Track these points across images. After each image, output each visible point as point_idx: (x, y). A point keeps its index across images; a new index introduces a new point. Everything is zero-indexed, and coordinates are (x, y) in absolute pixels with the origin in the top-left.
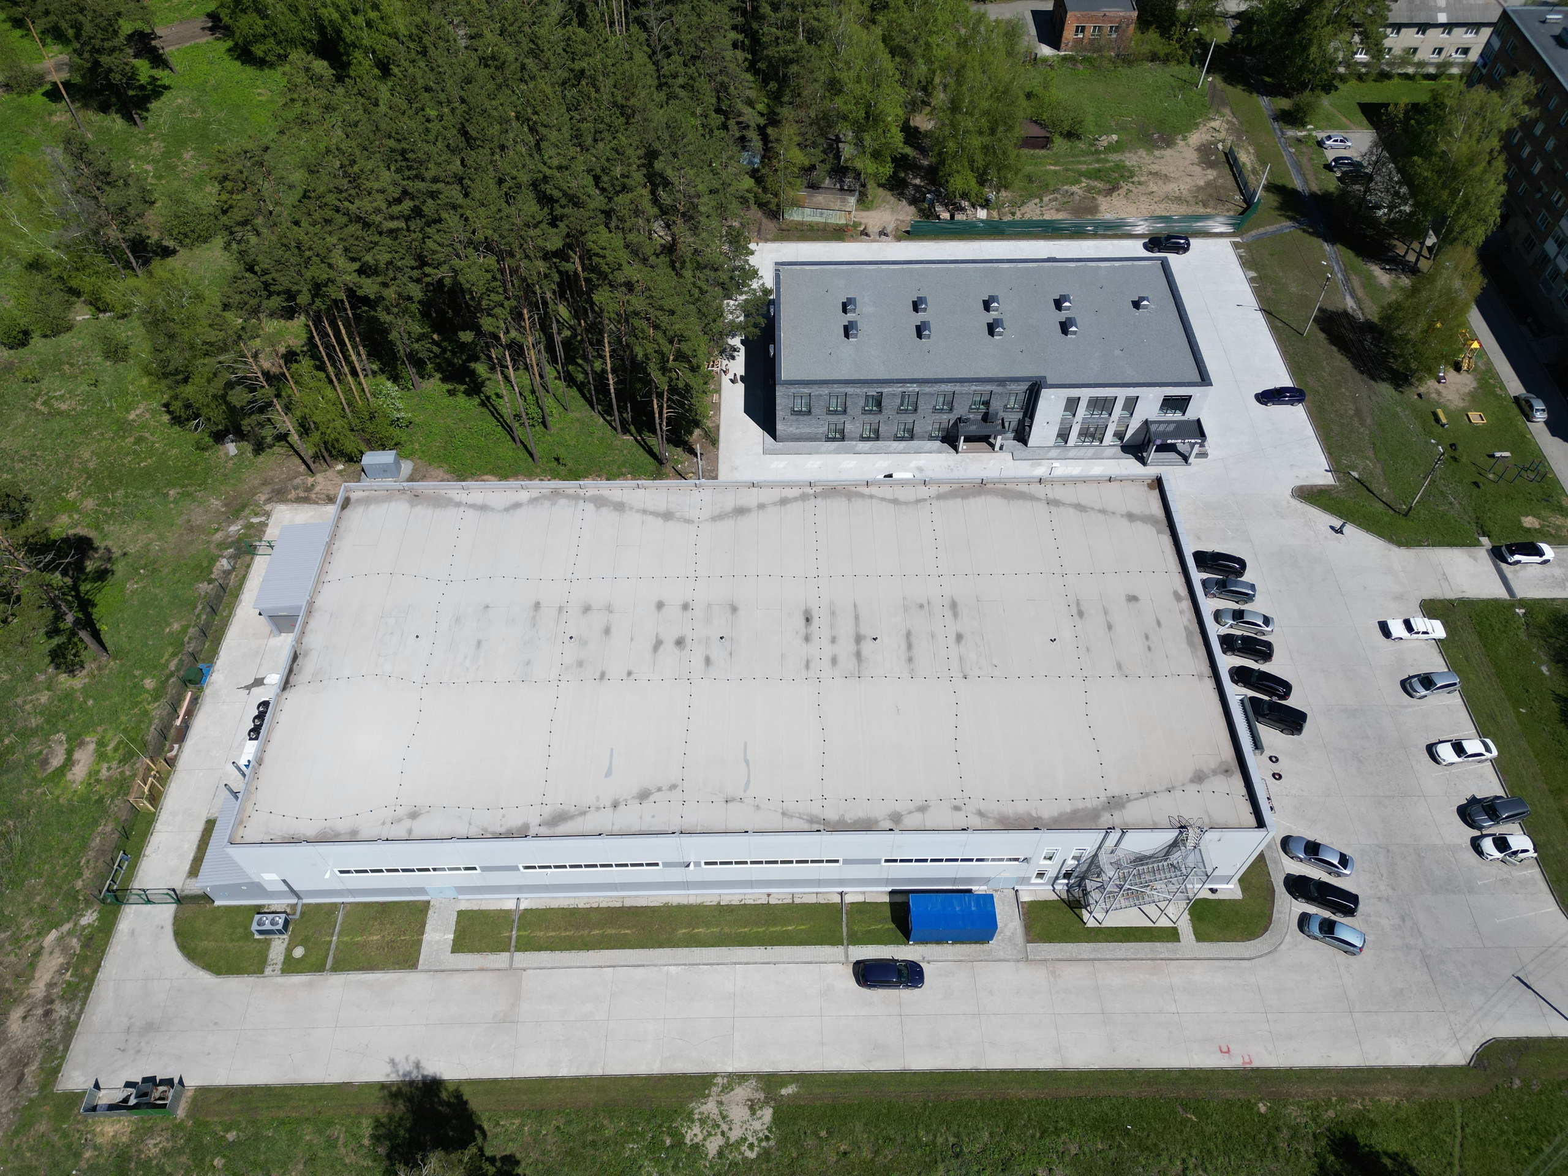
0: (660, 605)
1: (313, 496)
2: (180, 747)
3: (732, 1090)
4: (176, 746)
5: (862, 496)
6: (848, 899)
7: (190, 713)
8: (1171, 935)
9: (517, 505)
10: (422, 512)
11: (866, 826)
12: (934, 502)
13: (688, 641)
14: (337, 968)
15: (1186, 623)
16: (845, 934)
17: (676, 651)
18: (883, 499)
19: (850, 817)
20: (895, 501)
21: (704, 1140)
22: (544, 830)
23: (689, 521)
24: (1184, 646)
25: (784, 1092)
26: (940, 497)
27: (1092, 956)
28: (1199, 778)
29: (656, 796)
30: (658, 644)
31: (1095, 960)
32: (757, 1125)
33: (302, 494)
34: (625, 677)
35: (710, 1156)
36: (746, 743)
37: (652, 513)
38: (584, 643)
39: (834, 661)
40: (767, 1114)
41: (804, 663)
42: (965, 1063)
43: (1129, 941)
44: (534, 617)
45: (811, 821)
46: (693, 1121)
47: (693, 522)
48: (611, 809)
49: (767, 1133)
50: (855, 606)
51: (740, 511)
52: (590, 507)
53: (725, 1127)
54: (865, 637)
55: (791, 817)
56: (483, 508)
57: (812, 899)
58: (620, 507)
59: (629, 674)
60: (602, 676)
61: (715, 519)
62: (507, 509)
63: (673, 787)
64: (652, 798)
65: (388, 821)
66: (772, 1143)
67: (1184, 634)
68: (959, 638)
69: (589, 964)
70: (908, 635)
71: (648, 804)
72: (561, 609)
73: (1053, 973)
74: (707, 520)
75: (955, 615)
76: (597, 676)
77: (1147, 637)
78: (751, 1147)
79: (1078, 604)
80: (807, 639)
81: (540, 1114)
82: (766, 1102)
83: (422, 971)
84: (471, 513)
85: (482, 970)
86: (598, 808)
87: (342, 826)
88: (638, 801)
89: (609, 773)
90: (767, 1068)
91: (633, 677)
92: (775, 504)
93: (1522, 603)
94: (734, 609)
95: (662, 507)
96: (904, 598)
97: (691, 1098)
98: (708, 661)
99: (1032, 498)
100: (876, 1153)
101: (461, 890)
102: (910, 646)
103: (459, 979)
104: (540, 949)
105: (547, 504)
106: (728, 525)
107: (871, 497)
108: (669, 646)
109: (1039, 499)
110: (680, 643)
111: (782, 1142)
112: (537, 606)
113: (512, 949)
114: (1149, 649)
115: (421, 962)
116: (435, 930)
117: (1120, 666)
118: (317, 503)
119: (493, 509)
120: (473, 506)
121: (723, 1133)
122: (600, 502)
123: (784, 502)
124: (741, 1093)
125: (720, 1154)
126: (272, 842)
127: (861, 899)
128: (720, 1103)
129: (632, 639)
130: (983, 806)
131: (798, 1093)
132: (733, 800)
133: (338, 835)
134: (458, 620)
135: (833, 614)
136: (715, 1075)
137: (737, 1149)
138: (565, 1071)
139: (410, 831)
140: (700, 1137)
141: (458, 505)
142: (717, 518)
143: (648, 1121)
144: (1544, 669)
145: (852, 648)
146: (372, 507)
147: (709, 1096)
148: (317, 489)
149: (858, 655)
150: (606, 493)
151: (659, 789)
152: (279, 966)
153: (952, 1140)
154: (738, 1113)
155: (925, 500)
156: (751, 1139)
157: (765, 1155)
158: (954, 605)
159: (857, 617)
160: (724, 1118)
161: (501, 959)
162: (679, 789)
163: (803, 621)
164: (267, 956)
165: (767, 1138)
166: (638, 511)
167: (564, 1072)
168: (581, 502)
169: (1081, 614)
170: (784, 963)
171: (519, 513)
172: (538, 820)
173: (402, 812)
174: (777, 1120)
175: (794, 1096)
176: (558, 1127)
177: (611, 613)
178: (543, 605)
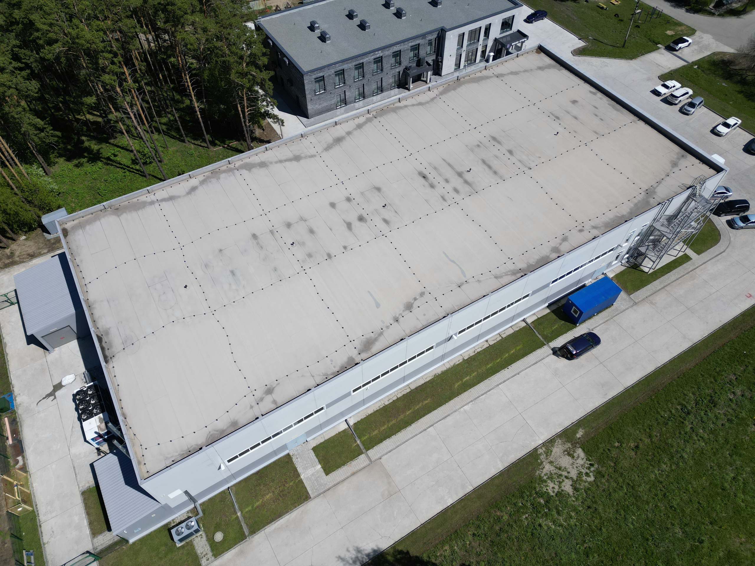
1: (17, 259)
2: (23, 457)
3: (551, 451)
4: (20, 458)
5: (401, 108)
6: (529, 321)
7: (16, 432)
8: (686, 258)
9: (194, 189)
10: (129, 216)
11: (544, 262)
13: (365, 215)
14: (254, 531)
15: (607, 102)
16: (542, 339)
17: (363, 224)
18: (413, 105)
19: (532, 261)
20: (420, 104)
21: (560, 487)
22: (364, 356)
23: (312, 156)
24: (615, 112)
25: (578, 436)
26: (442, 93)
27: (662, 286)
28: (675, 164)
29: (416, 304)
30: (349, 225)
31: (664, 287)
32: (580, 462)
33: (7, 261)
34: (344, 251)
35: (571, 494)
36: (444, 253)
37: (286, 160)
38: (303, 244)
39: (456, 191)
40: (580, 452)
41: (441, 199)
42: (650, 368)
43: (671, 271)
44: (258, 243)
45: (514, 273)
46: (546, 482)
47: (315, 156)
48: (396, 323)
49: (589, 462)
50: (444, 160)
51: (338, 140)
52: (244, 172)
53: (564, 473)
54: (462, 172)
55: (501, 277)
56: (171, 198)
57: (511, 331)
58: (263, 165)
59: (345, 248)
60: (329, 256)
62: (189, 193)
63: (422, 294)
64: (415, 306)
65: (254, 404)
66: (596, 466)
67: (610, 107)
68: (511, 152)
69: (417, 432)
70: (484, 162)
71: (415, 310)
72: (272, 232)
73: (652, 303)
74: (323, 152)
75: (499, 143)
76: (326, 257)
77: (596, 115)
78: (587, 474)
79: (552, 114)
80: (432, 186)
81: (456, 534)
82: (574, 447)
83: (315, 497)
84: (164, 205)
85: (353, 474)
86: (388, 327)
87: (222, 424)
88: (407, 312)
89: (378, 305)
90: (559, 429)
91: (349, 248)
92: (355, 129)
93: (694, 63)
94: (378, 189)
95: (290, 155)
96: (467, 146)
97: (534, 470)
98: (386, 221)
99: (487, 78)
100: (650, 437)
101: (309, 433)
102: (490, 167)
103: (343, 489)
104: (381, 441)
105: (214, 180)
106: (337, 150)
107: (406, 106)
108: (356, 224)
109: (491, 77)
110: (361, 219)
111: (600, 461)
112: (255, 236)
113: (364, 451)
114: (602, 120)
115: (310, 492)
116: (306, 468)
117: (596, 133)
118: (23, 262)
119: (179, 197)
120: (164, 200)
121: (566, 477)
122: (249, 167)
123: (359, 126)
124: (557, 450)
125: (576, 489)
126: (175, 462)
127: (535, 318)
128: (551, 462)
129: (331, 229)
130: (592, 223)
131: (586, 432)
132: (462, 284)
133: (223, 431)
134: (206, 266)
135: (435, 168)
136: (536, 449)
137: (582, 480)
139: (275, 402)
140: (557, 487)
141: (152, 203)
142: (328, 148)
143: (522, 497)
144: (724, 84)
145: (460, 180)
146: (88, 227)
147: (542, 462)
148: (17, 253)
149: (466, 182)
150: (247, 160)
151: (415, 299)
152: (210, 554)
153: (679, 407)
154: (565, 461)
155: (435, 98)
156: (584, 471)
157: (599, 474)
158: (494, 139)
159: (449, 165)
160: (560, 469)
161: (361, 461)
162: (427, 294)
163: (423, 179)
164: (196, 553)
165: (591, 465)
166: (276, 163)
167: (450, 501)
168: (236, 171)
169: (558, 118)
170: (523, 370)
171: (200, 191)
172: (356, 352)
173: (259, 394)
174: (588, 452)
175: (586, 435)
176: (474, 535)
177: (305, 221)
178: (258, 234)
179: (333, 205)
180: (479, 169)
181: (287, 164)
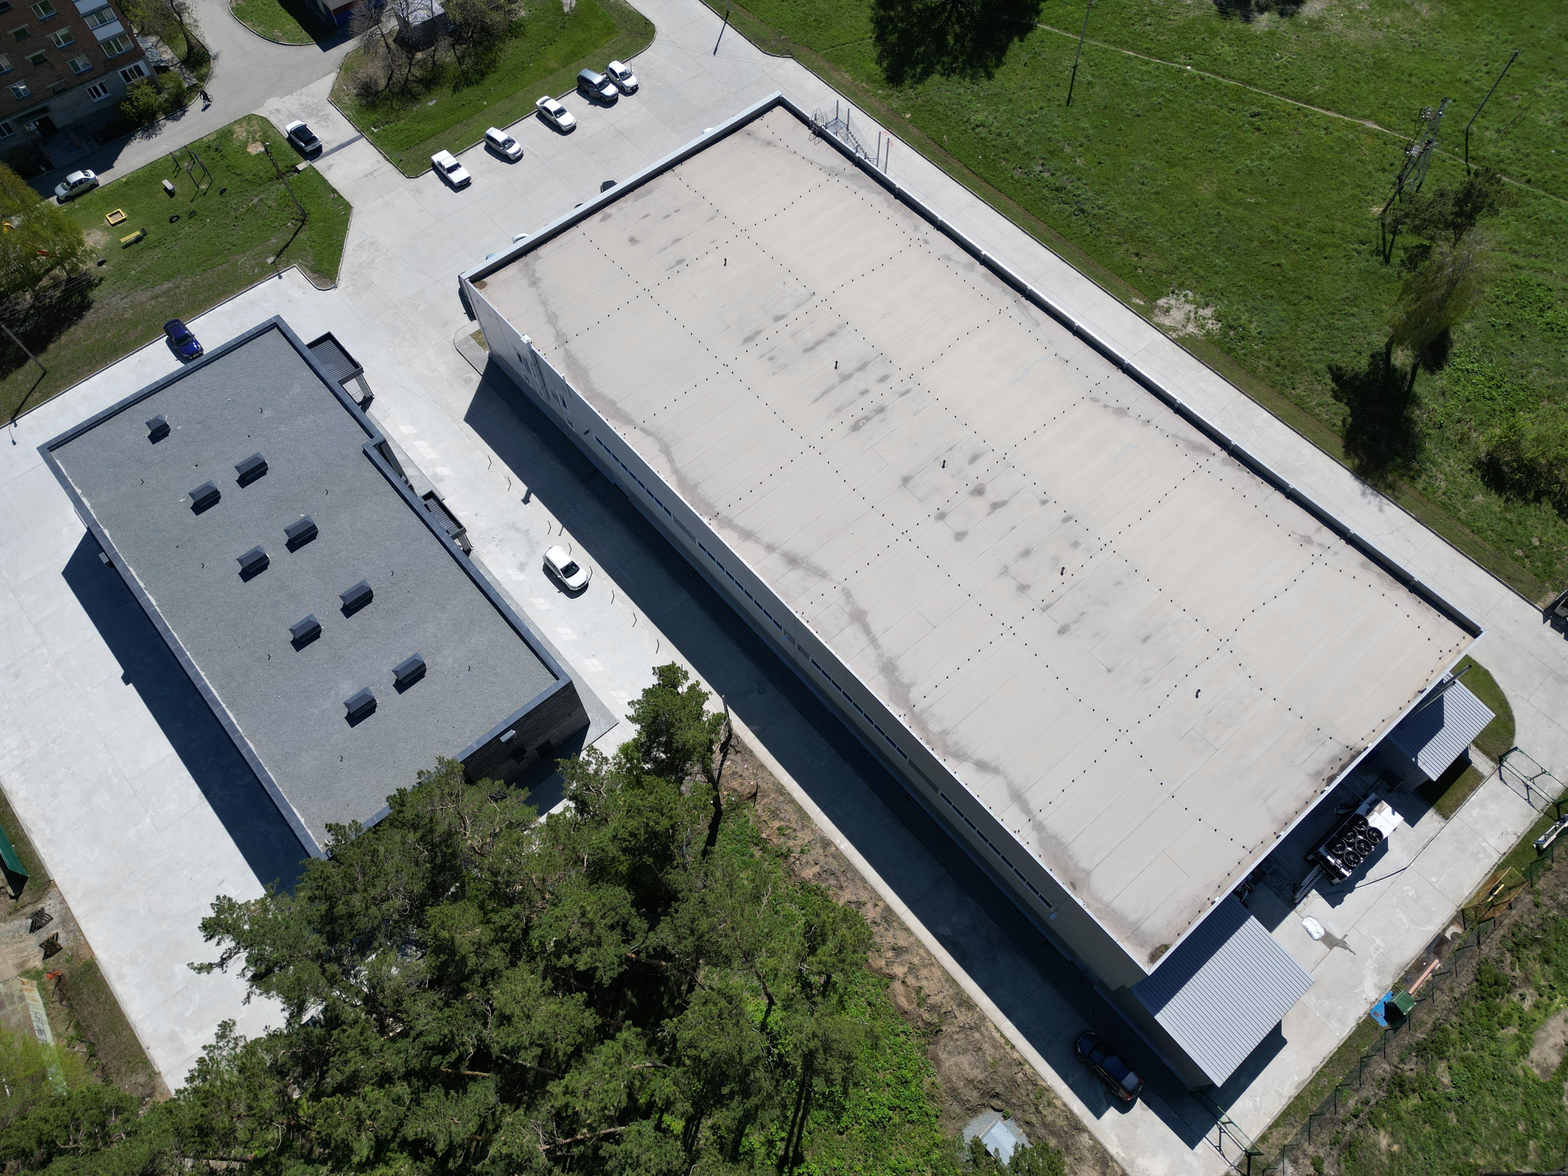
0: (960, 536)
2: (1444, 930)
3: (1170, 327)
4: (1448, 935)
5: (683, 478)
7: (1418, 966)
9: (982, 766)
10: (1084, 854)
12: (639, 420)
13: (971, 488)
15: (629, 202)
17: (988, 488)
18: (671, 461)
20: (665, 450)
21: (1209, 319)
23: (848, 594)
24: (655, 194)
25: (1141, 303)
26: (627, 421)
29: (1113, 404)
30: (995, 506)
32: (1173, 302)
34: (1051, 503)
35: (1213, 309)
37: (868, 633)
38: (1056, 559)
39: (883, 379)
40: (1162, 302)
41: (907, 396)
42: (1025, 238)
44: (1077, 621)
46: (1208, 331)
47: (844, 589)
48: (1153, 422)
49: (1171, 295)
50: (816, 400)
51: (793, 561)
52: (915, 695)
53: (1192, 315)
54: (839, 375)
56: (1018, 797)
58: (889, 668)
59: (1044, 502)
60: (1066, 520)
61: (823, 575)
62: (996, 771)
63: (1094, 400)
64: (1117, 405)
66: (1173, 288)
67: (641, 200)
68: (778, 319)
70: (807, 350)
71: (1124, 404)
72: (1045, 609)
74: (831, 580)
75: (758, 333)
76: (1072, 522)
77: (667, 216)
78: (1185, 296)
79: (671, 268)
80: (881, 410)
81: (1300, 405)
82: (1156, 306)
84: (1036, 803)
86: (1162, 431)
89: (1131, 446)
90: (1139, 321)
91: (1045, 497)
92: (757, 541)
93: (362, 131)
94: (906, 480)
96: (774, 374)
97: (1198, 341)
98: (974, 459)
99: (569, 357)
100: (1119, 243)
102: (820, 342)
105: (950, 740)
106: (818, 559)
107: (676, 471)
108: (991, 496)
109: (567, 351)
110: (979, 491)
111: (1167, 285)
112: (1062, 631)
114: (677, 210)
117: (712, 218)
119: (1010, 785)
120: (1026, 809)
121: (1196, 313)
122: (900, 691)
123: (748, 534)
124: (1167, 321)
125: (1207, 305)
128: (1184, 326)
129: (1014, 528)
131: (1133, 297)
132: (1061, 359)
134: (1146, 681)
135: (838, 410)
136: (1173, 341)
137: (1194, 301)
138: (1264, 415)
140: (1210, 321)
141: (1039, 827)
142: (821, 572)
143: (1235, 349)
144: (431, 104)
145: (859, 376)
146: (1133, 917)
147: (1187, 334)
149: (862, 368)
151: (1106, 406)
153: (1074, 218)
154: (1178, 314)
155: (643, 430)
156: (1183, 299)
157: (1181, 286)
158: (748, 340)
159: (825, 393)
162: (1092, 395)
163: (867, 424)
165: (1173, 292)
166: (878, 647)
168: (916, 709)
169: (679, 262)
171: (984, 753)
172: (1212, 459)
174: (1160, 295)
175: (1137, 296)
176: (1293, 389)
177: (1006, 567)
178: (1058, 627)
180: (826, 355)
181: (875, 628)
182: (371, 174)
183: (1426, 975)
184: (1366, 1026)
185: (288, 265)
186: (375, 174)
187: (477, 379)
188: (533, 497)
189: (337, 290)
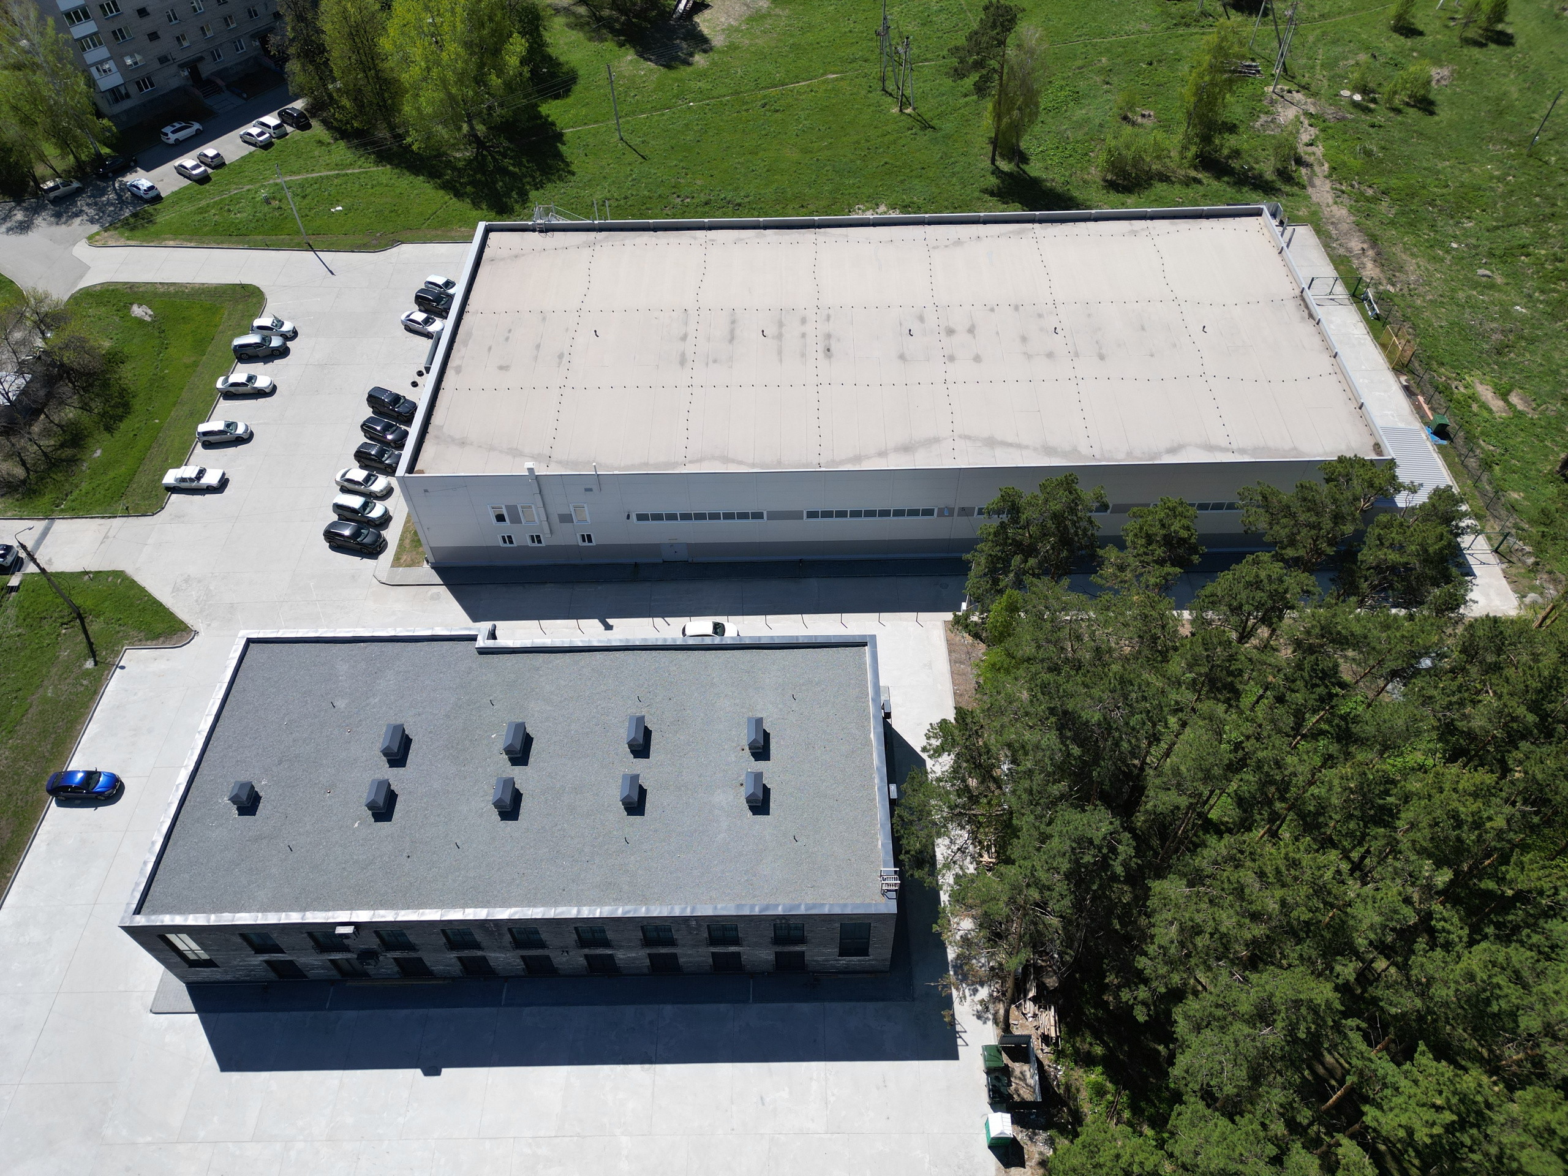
4: (1405, 383)
9: (1172, 451)
12: (680, 459)
13: (943, 333)
15: (463, 350)
17: (952, 326)
18: (740, 462)
20: (727, 459)
23: (968, 438)
24: (477, 333)
29: (949, 243)
30: (970, 331)
34: (995, 307)
37: (1010, 445)
38: (1042, 330)
39: (804, 321)
41: (832, 319)
44: (1100, 348)
47: (960, 437)
50: (781, 361)
51: (908, 448)
52: (1084, 451)
54: (774, 338)
56: (1210, 448)
58: (1050, 451)
59: (992, 310)
60: (1017, 308)
61: (935, 441)
62: (1181, 447)
63: (936, 247)
67: (471, 342)
68: (684, 339)
70: (732, 340)
72: (1077, 355)
74: (945, 439)
75: (683, 355)
76: (1021, 307)
77: (507, 339)
79: (560, 363)
80: (828, 336)
84: (1223, 442)
88: (963, 239)
89: (990, 254)
91: (988, 307)
92: (867, 457)
94: (902, 357)
95: (1000, 450)
96: (731, 367)
98: (921, 319)
102: (733, 329)
105: (1137, 454)
106: (921, 435)
107: (753, 465)
108: (960, 329)
110: (950, 331)
112: (1102, 357)
114: (510, 330)
117: (544, 319)
119: (1198, 446)
120: (1223, 449)
121: (877, 213)
129: (998, 333)
135: (803, 355)
137: (868, 207)
140: (891, 211)
141: (1242, 451)
142: (932, 441)
145: (786, 330)
149: (781, 324)
155: (691, 462)
157: (851, 205)
158: (682, 363)
159: (780, 353)
162: (931, 246)
163: (832, 349)
165: (850, 211)
166: (1027, 447)
168: (1097, 456)
169: (561, 356)
177: (1025, 353)
178: (1097, 357)
179: (977, 359)
180: (749, 335)
181: (1010, 439)
182: (106, 537)
183: (1426, 407)
184: (1441, 450)
185: (117, 654)
186: (111, 534)
187: (444, 591)
188: (610, 621)
189: (202, 634)
